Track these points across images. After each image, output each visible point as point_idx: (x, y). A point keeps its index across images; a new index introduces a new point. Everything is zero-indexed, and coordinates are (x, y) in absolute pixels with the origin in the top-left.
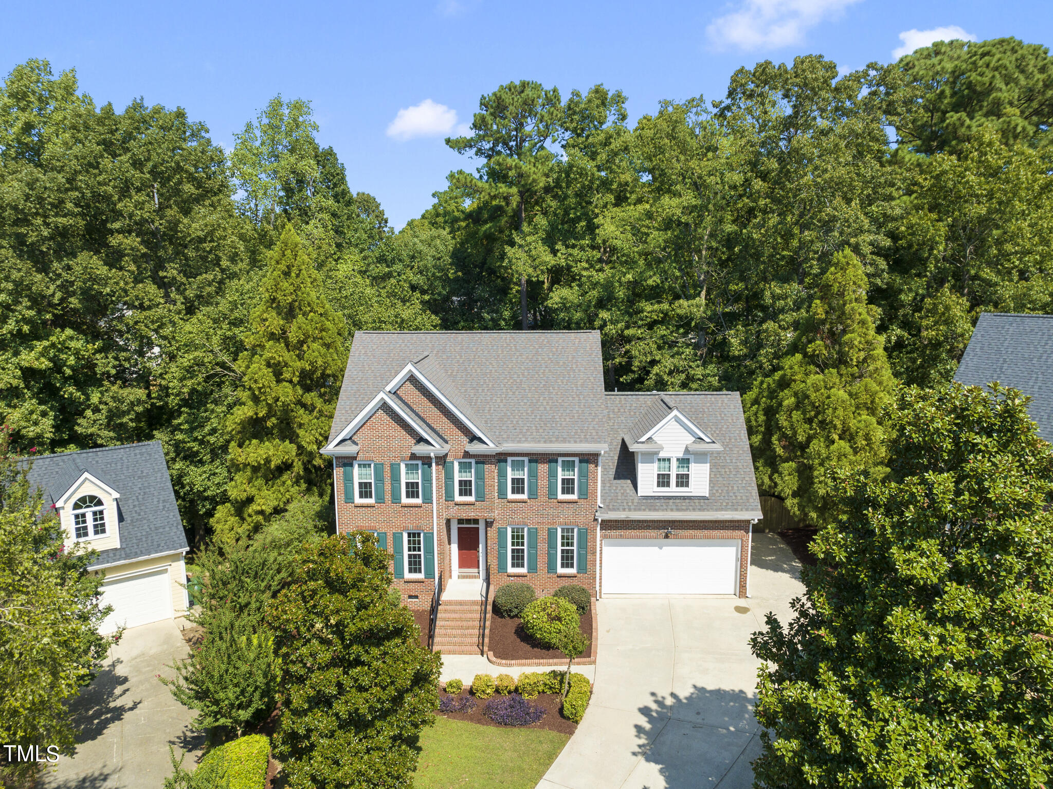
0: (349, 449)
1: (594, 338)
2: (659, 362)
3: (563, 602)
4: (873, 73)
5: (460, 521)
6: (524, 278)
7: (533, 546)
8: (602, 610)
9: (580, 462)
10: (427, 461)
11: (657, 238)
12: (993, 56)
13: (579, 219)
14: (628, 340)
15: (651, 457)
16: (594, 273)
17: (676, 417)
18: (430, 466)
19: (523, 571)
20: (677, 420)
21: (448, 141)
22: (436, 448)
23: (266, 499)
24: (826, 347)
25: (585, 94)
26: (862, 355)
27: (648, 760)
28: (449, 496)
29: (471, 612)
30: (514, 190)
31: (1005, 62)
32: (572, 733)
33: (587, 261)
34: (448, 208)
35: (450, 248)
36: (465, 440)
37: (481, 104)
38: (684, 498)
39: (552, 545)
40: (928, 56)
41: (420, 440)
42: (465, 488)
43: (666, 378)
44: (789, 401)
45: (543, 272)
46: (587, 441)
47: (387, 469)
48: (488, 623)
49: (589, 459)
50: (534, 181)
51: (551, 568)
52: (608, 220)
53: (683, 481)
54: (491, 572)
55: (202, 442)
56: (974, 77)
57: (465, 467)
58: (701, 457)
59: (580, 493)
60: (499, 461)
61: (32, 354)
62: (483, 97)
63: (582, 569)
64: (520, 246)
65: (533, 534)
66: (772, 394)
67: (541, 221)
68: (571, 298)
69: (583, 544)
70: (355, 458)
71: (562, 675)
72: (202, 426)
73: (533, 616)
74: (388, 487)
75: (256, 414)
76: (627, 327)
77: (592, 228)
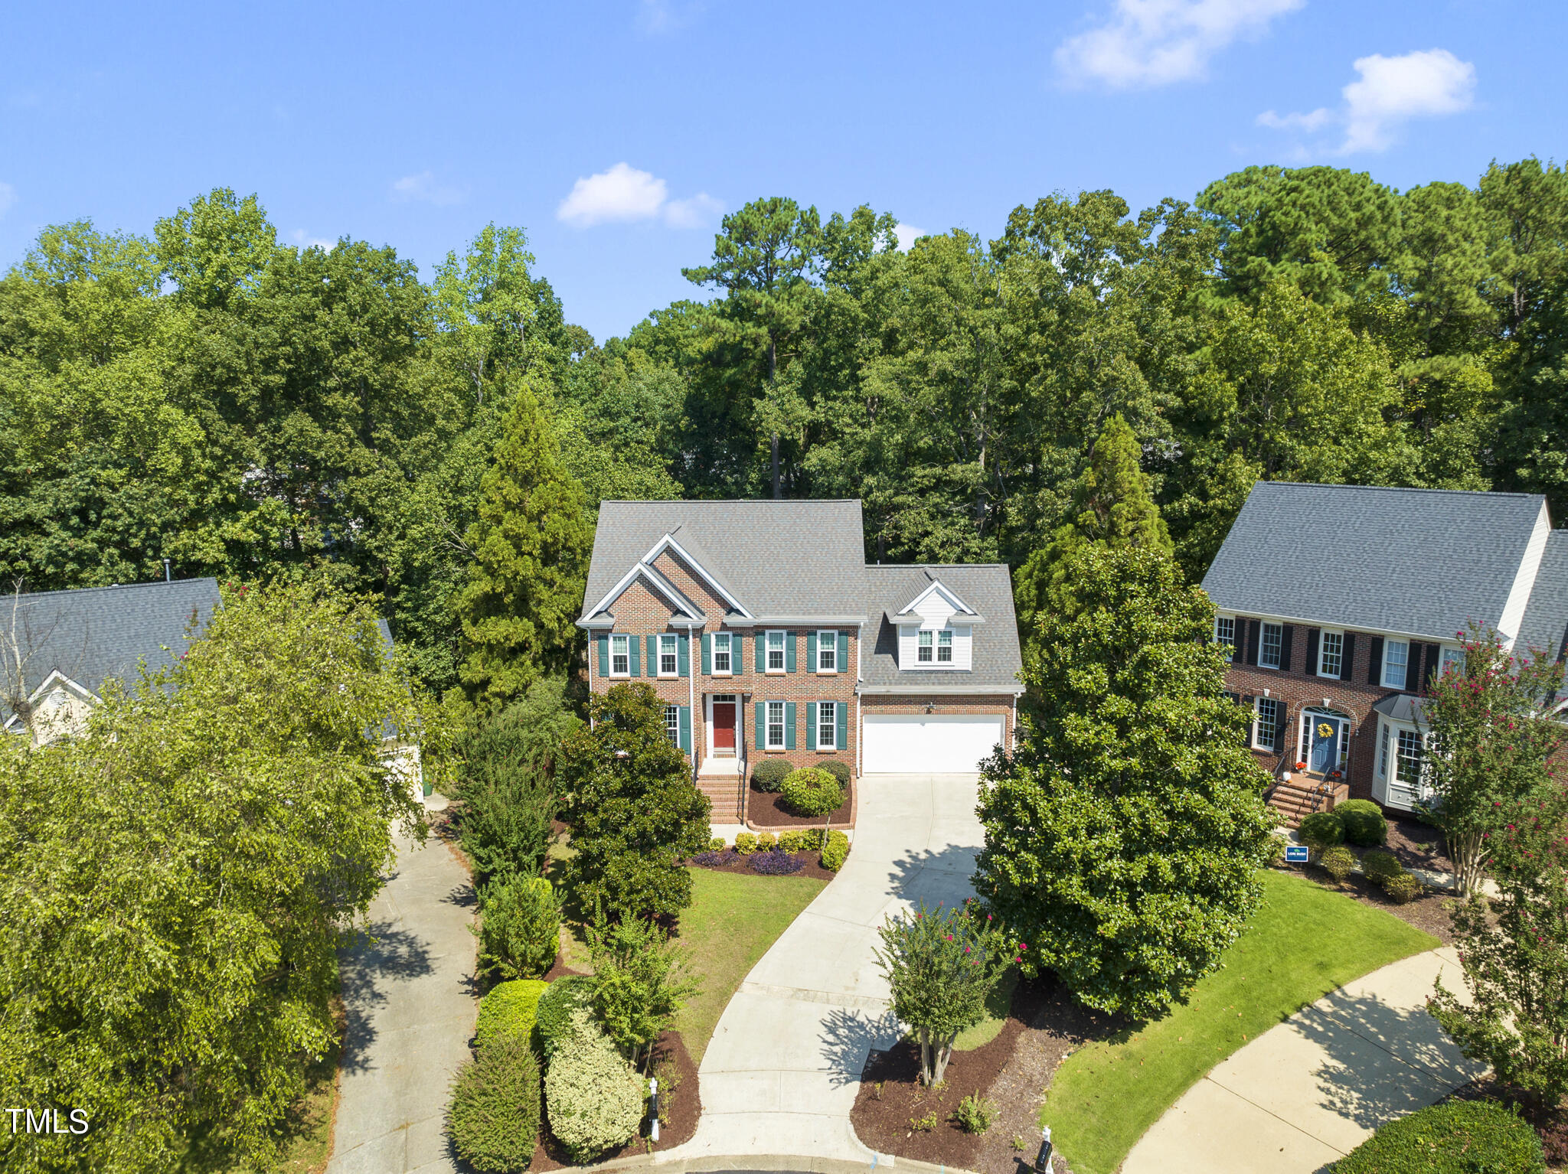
0: (605, 621)
1: (853, 509)
2: (931, 533)
3: (822, 772)
4: (1168, 210)
5: (716, 698)
6: (776, 435)
7: (791, 721)
8: (862, 788)
9: (840, 634)
10: (683, 633)
11: (928, 395)
12: (1301, 192)
13: (841, 367)
14: (897, 508)
15: (912, 629)
16: (859, 429)
17: (937, 589)
18: (687, 638)
19: (782, 747)
20: (939, 592)
21: (685, 272)
22: (693, 621)
23: (505, 679)
24: (1097, 516)
25: (847, 218)
26: (1131, 525)
27: (900, 897)
28: (706, 670)
29: (729, 785)
30: (764, 330)
31: (1315, 200)
32: (830, 879)
33: (851, 416)
34: (672, 334)
35: (683, 393)
36: (722, 612)
37: (724, 225)
38: (947, 672)
39: (811, 721)
40: (1239, 185)
41: (677, 612)
42: (722, 661)
43: (937, 549)
44: (1059, 574)
45: (798, 429)
46: (846, 613)
47: (643, 641)
48: (747, 796)
49: (849, 631)
50: (789, 322)
51: (810, 744)
52: (874, 371)
53: (945, 654)
54: (749, 749)
55: (425, 621)
56: (1278, 216)
57: (721, 639)
58: (964, 629)
59: (840, 667)
60: (757, 634)
61: (238, 525)
62: (726, 218)
63: (843, 745)
64: (771, 398)
65: (792, 710)
66: (1044, 567)
67: (796, 367)
68: (832, 459)
69: (842, 721)
70: (610, 631)
71: (822, 832)
72: (425, 604)
73: (793, 784)
74: (644, 661)
75: (493, 589)
76: (896, 494)
77: (855, 379)
